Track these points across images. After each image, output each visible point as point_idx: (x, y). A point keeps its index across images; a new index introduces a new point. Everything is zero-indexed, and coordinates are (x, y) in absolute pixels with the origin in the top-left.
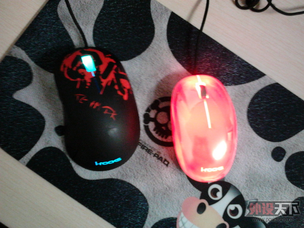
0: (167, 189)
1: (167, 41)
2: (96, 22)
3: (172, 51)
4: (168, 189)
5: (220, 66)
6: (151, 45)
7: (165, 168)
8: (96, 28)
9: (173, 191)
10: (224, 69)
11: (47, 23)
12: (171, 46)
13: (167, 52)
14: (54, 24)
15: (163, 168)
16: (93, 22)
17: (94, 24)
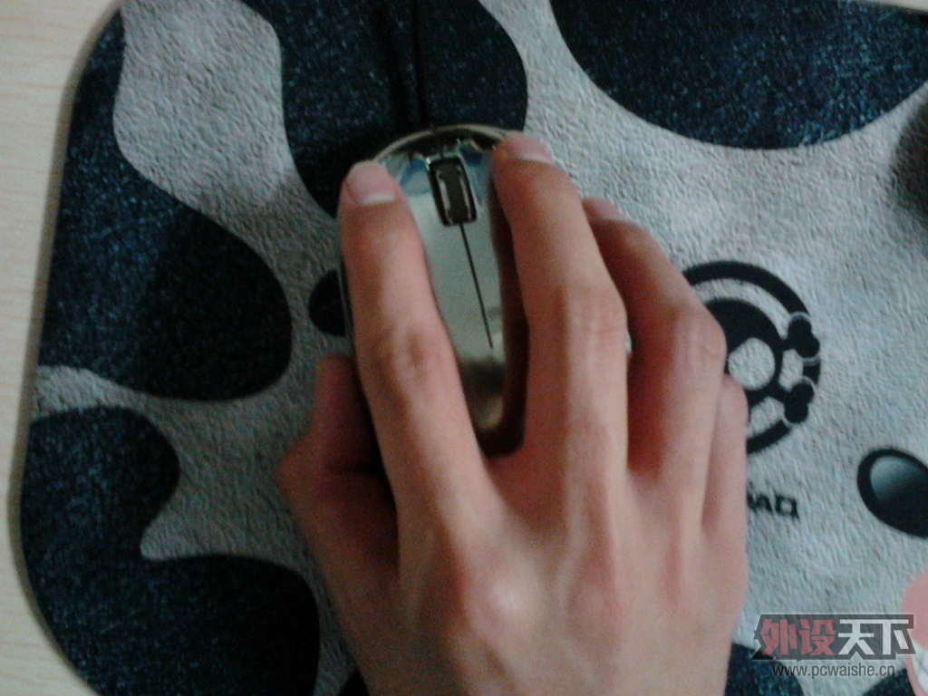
0: (827, 592)
1: (577, 66)
2: (290, 125)
3: (614, 97)
4: (833, 590)
5: (806, 68)
6: (530, 113)
7: (792, 528)
8: (301, 149)
9: (854, 589)
10: (826, 71)
11: (110, 223)
12: (603, 82)
13: (599, 110)
14: (137, 211)
15: (784, 532)
16: (280, 132)
17: (284, 136)
